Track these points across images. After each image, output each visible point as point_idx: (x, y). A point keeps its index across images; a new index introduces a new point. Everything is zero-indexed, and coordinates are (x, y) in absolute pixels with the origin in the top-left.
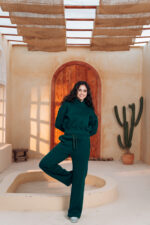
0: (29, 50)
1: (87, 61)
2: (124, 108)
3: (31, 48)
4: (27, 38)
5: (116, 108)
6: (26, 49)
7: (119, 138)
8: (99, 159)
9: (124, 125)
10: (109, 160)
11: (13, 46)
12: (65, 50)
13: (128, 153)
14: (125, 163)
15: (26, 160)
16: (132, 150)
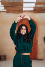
0: (7, 13)
4: (6, 7)
10: (41, 60)
15: (5, 60)
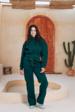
0: (13, 8)
1: (47, 15)
2: (69, 44)
3: (14, 7)
5: (64, 43)
6: (11, 7)
7: (65, 61)
8: (54, 73)
9: (69, 53)
10: (59, 74)
11: (3, 6)
12: (35, 9)
13: (71, 70)
14: (69, 75)
15: (11, 73)
16: (73, 68)
